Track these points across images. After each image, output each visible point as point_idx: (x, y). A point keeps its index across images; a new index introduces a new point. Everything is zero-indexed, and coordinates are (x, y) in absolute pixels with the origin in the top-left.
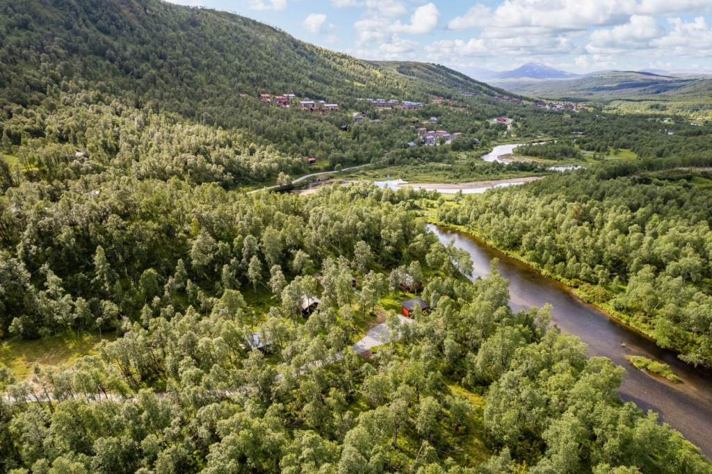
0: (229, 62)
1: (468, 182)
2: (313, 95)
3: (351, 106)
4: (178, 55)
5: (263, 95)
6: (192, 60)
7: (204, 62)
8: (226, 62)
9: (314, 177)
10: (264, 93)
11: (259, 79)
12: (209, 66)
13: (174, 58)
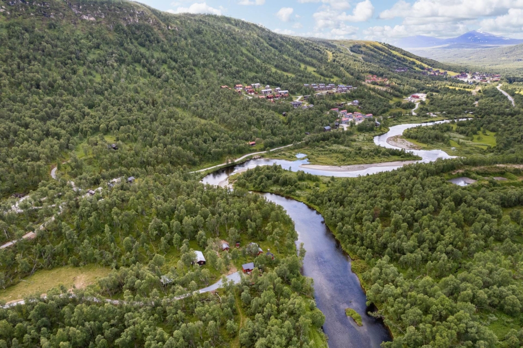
0: (219, 60)
1: (349, 165)
2: (273, 83)
3: (298, 91)
4: (185, 59)
5: (237, 85)
6: (194, 61)
7: (202, 62)
8: (216, 61)
9: (251, 156)
10: (238, 84)
11: (238, 72)
12: (204, 65)
13: (182, 61)
